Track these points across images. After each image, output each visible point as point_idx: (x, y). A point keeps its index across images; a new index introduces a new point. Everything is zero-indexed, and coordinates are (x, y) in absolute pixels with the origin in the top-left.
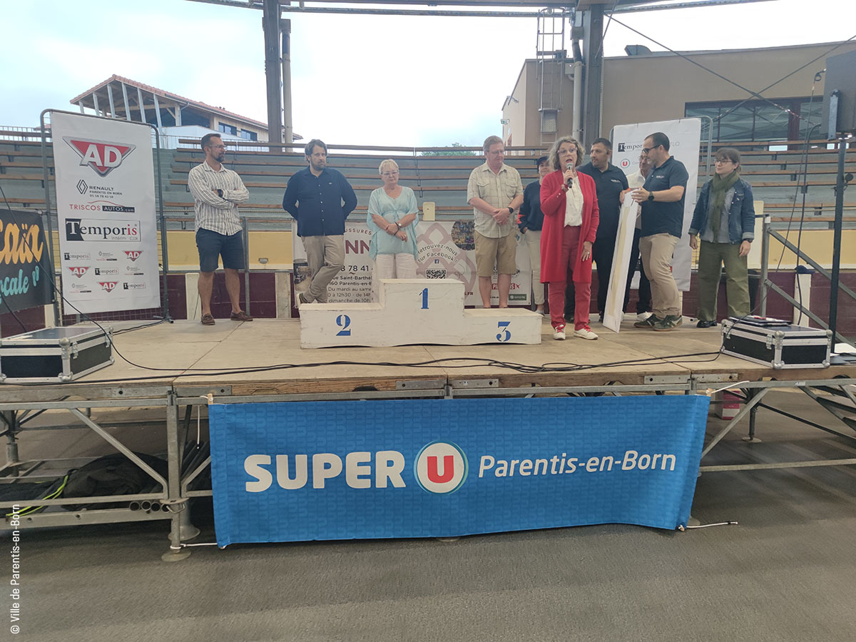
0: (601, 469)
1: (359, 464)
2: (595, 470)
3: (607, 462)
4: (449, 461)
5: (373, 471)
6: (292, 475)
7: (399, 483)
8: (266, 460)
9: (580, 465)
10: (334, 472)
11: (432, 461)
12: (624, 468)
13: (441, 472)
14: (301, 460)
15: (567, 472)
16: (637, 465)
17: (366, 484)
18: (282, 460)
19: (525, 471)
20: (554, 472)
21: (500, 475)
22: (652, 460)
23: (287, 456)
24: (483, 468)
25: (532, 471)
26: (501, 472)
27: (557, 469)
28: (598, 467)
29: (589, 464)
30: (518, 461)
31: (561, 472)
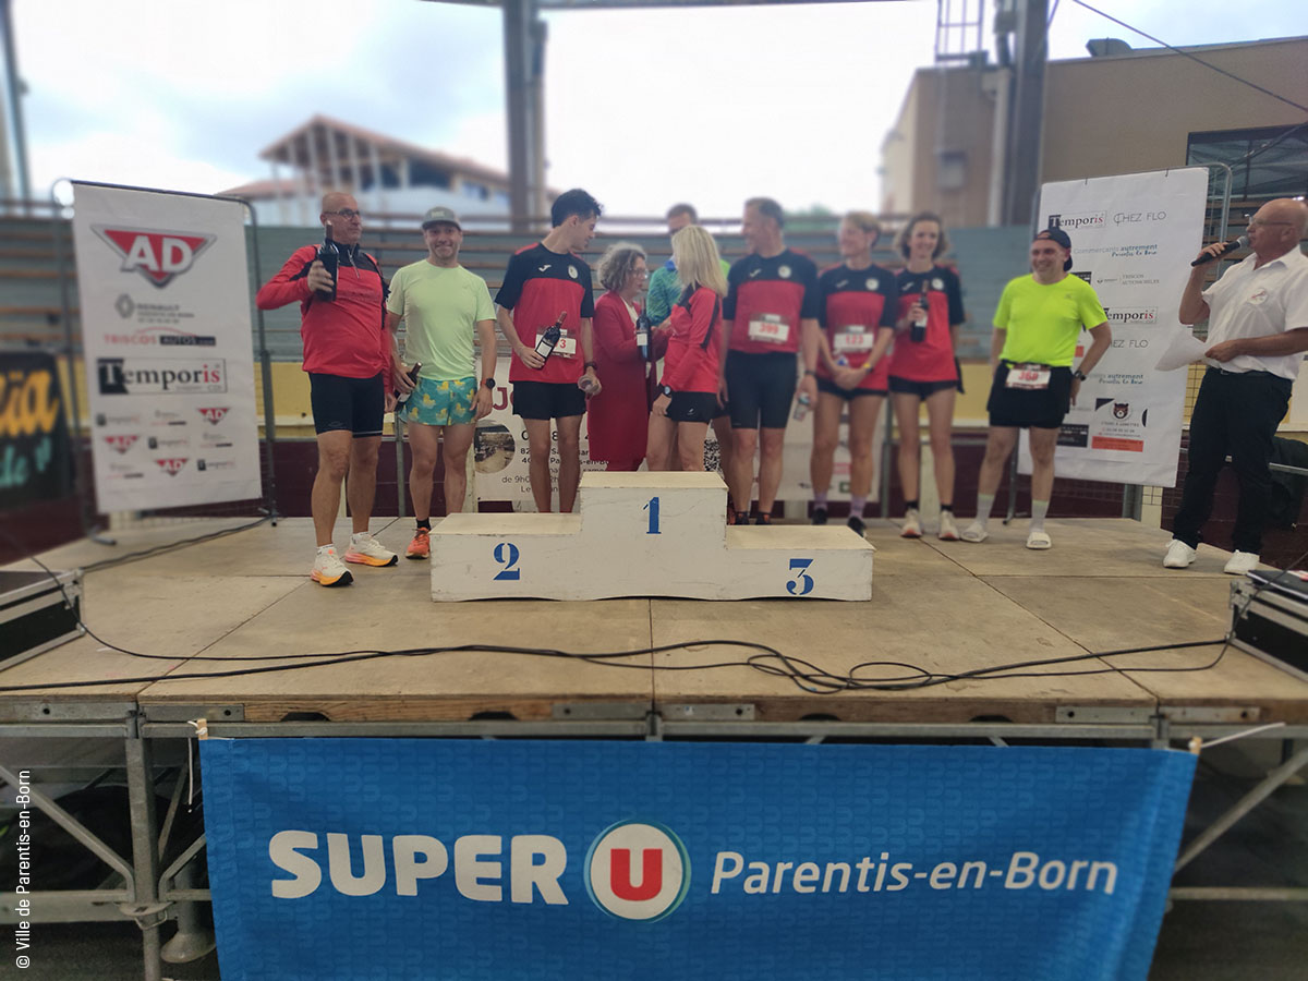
0: (961, 884)
1: (481, 858)
2: (948, 885)
3: (974, 872)
4: (653, 859)
5: (506, 872)
6: (358, 870)
7: (555, 896)
8: (310, 840)
9: (918, 876)
10: (435, 868)
11: (620, 859)
12: (1010, 884)
13: (636, 878)
14: (372, 844)
15: (890, 888)
16: (1036, 880)
17: (494, 894)
18: (338, 843)
19: (804, 884)
20: (862, 887)
21: (755, 890)
22: (1068, 873)
23: (345, 836)
24: (719, 875)
25: (819, 884)
26: (756, 884)
27: (871, 880)
28: (955, 881)
29: (936, 874)
30: (790, 865)
31: (878, 887)
